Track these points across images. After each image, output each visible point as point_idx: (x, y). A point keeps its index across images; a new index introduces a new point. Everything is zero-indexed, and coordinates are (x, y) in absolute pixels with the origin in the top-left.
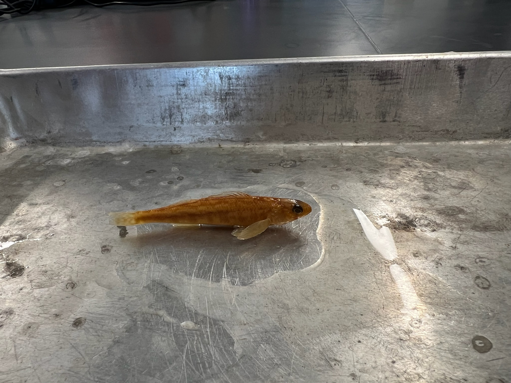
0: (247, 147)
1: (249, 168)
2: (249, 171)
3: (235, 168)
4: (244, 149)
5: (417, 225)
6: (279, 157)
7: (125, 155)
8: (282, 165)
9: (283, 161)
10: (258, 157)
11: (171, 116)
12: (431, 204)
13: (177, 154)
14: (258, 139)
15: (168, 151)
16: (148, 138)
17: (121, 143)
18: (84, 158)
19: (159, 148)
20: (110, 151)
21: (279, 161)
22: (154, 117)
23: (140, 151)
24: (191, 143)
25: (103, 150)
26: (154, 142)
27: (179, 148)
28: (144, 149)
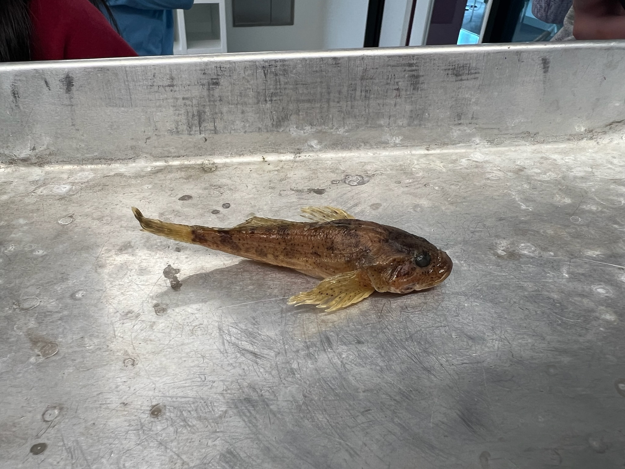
0: (298, 159)
1: (309, 188)
2: (310, 192)
3: (291, 189)
4: (295, 162)
6: (340, 171)
8: (347, 182)
9: (347, 177)
10: (315, 172)
11: (200, 123)
13: (211, 172)
14: (310, 149)
15: (199, 169)
16: (170, 152)
17: (134, 159)
18: (88, 182)
19: (186, 165)
20: (121, 170)
21: (343, 177)
22: (178, 125)
23: (162, 169)
24: (227, 157)
25: (111, 170)
26: (179, 157)
27: (212, 164)
28: (166, 167)
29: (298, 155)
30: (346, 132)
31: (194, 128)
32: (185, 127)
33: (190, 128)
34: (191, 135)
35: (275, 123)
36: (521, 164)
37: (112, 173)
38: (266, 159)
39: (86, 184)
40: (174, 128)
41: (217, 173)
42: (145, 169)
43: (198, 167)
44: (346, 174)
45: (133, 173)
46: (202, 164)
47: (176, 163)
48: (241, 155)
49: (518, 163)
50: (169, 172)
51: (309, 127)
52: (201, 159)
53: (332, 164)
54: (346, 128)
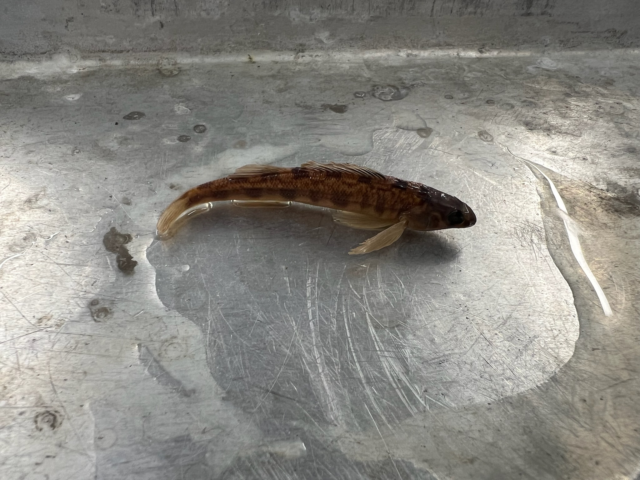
0: (300, 60)
1: (323, 103)
2: (325, 110)
3: (296, 104)
4: (297, 64)
6: (364, 79)
7: (66, 82)
8: (377, 94)
9: (376, 88)
10: (328, 79)
13: (173, 77)
14: (319, 45)
15: (153, 71)
16: (106, 44)
17: (50, 54)
19: (133, 66)
20: (30, 72)
21: (369, 88)
23: (95, 71)
24: (195, 55)
25: (13, 70)
28: (101, 69)
29: (301, 54)
30: (371, 21)
31: (142, 5)
34: (138, 16)
36: (607, 75)
37: (16, 76)
38: (255, 59)
41: (181, 78)
42: (69, 70)
44: (373, 83)
45: (49, 76)
46: (158, 65)
51: (319, 11)
52: (155, 56)
53: (350, 68)
54: (372, 14)
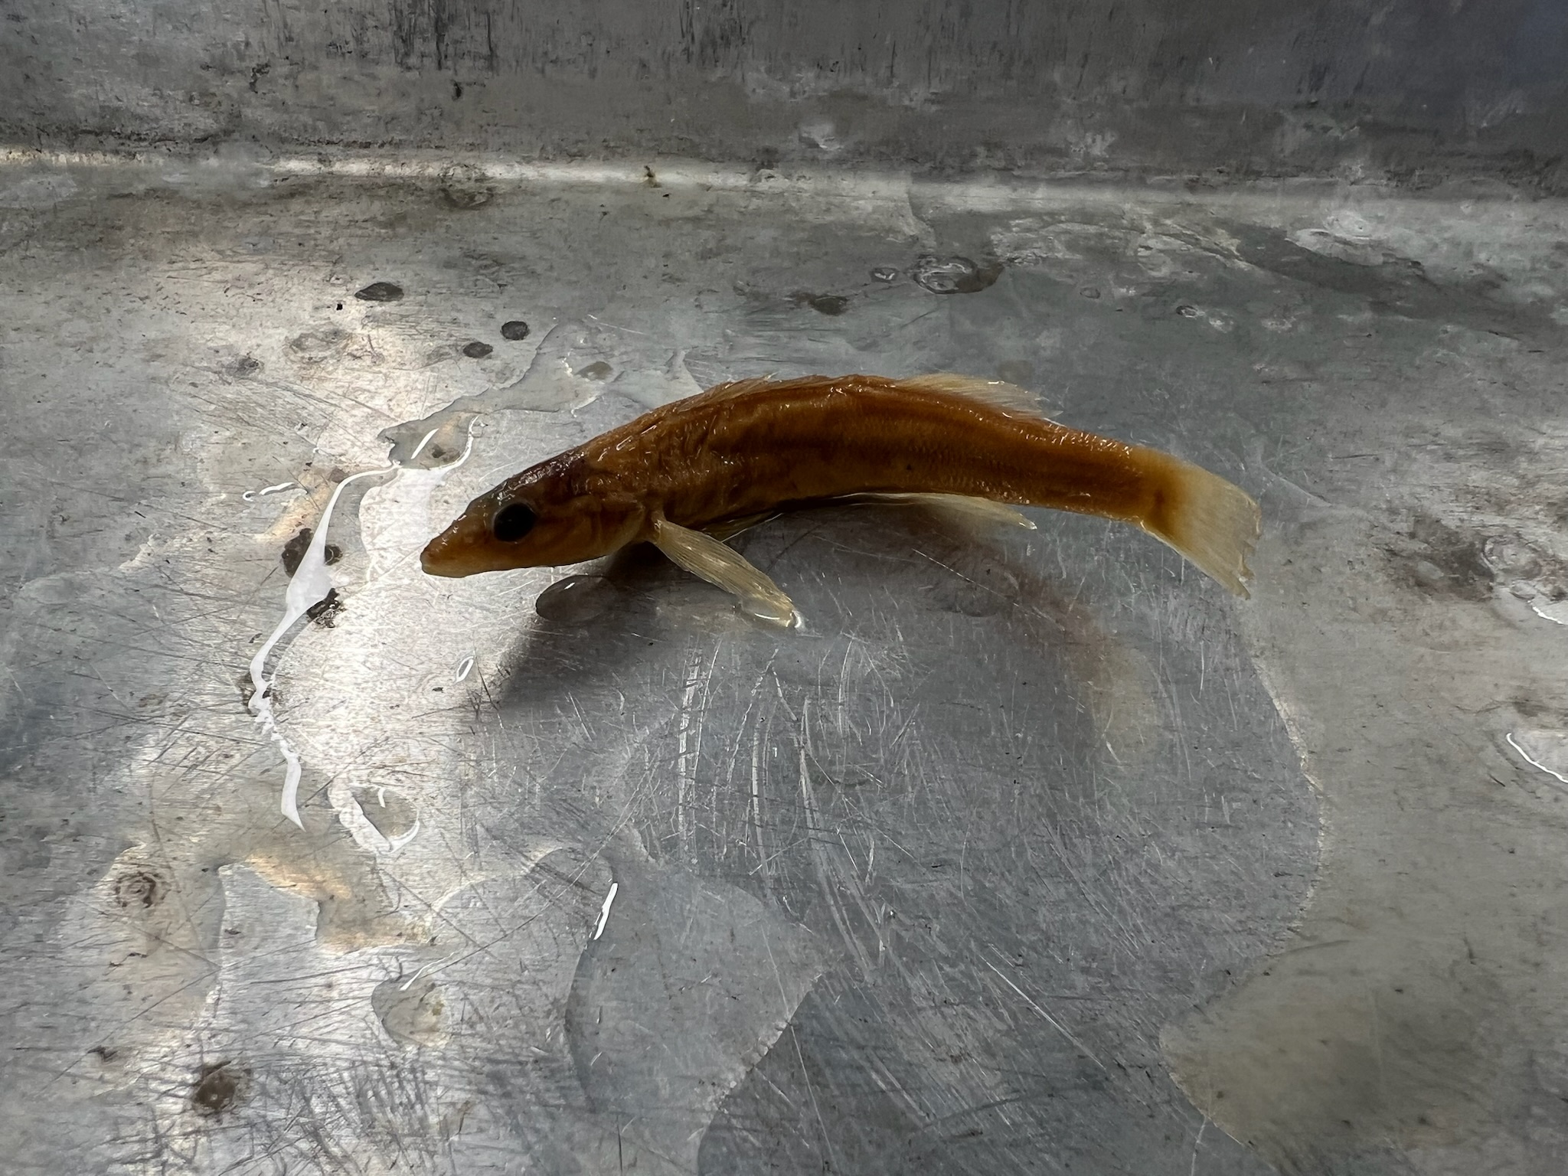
0: (763, 186)
1: (795, 288)
2: (798, 305)
3: (735, 288)
4: (754, 194)
5: (1495, 571)
6: (900, 239)
8: (922, 278)
9: (923, 262)
10: (820, 234)
11: (440, 28)
12: (1523, 477)
13: (473, 208)
14: (809, 154)
15: (432, 193)
17: (214, 144)
18: (55, 210)
19: (388, 178)
20: (170, 180)
21: (909, 260)
22: (364, 29)
23: (307, 186)
24: (528, 160)
25: (137, 175)
26: (367, 145)
27: (477, 180)
28: (320, 181)
29: (766, 172)
30: (933, 102)
31: (418, 44)
32: (387, 38)
33: (404, 41)
34: (409, 69)
35: (695, 49)
36: (1491, 263)
37: (141, 188)
38: (659, 178)
39: (49, 217)
40: (349, 38)
41: (492, 211)
42: (253, 179)
43: (428, 186)
44: (920, 250)
45: (209, 192)
46: (444, 178)
47: (357, 168)
48: (574, 156)
49: (1482, 257)
50: (331, 197)
51: (811, 75)
52: (439, 159)
53: (874, 212)
54: (936, 87)
